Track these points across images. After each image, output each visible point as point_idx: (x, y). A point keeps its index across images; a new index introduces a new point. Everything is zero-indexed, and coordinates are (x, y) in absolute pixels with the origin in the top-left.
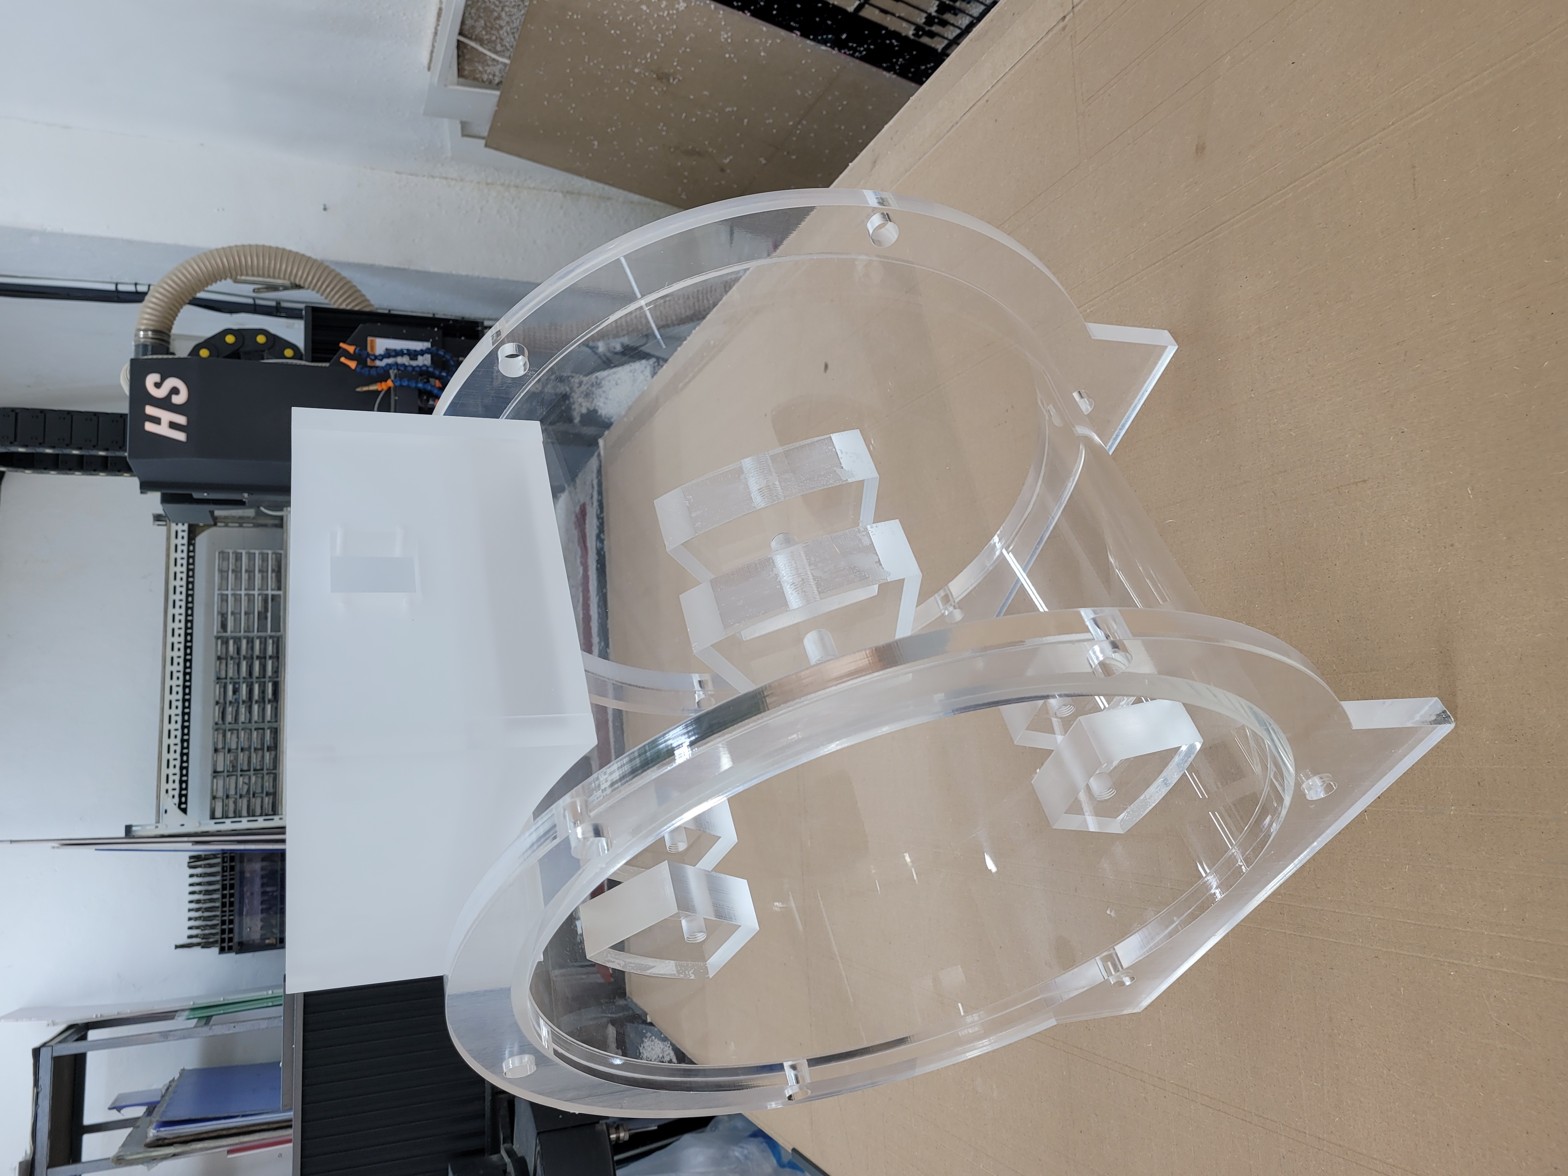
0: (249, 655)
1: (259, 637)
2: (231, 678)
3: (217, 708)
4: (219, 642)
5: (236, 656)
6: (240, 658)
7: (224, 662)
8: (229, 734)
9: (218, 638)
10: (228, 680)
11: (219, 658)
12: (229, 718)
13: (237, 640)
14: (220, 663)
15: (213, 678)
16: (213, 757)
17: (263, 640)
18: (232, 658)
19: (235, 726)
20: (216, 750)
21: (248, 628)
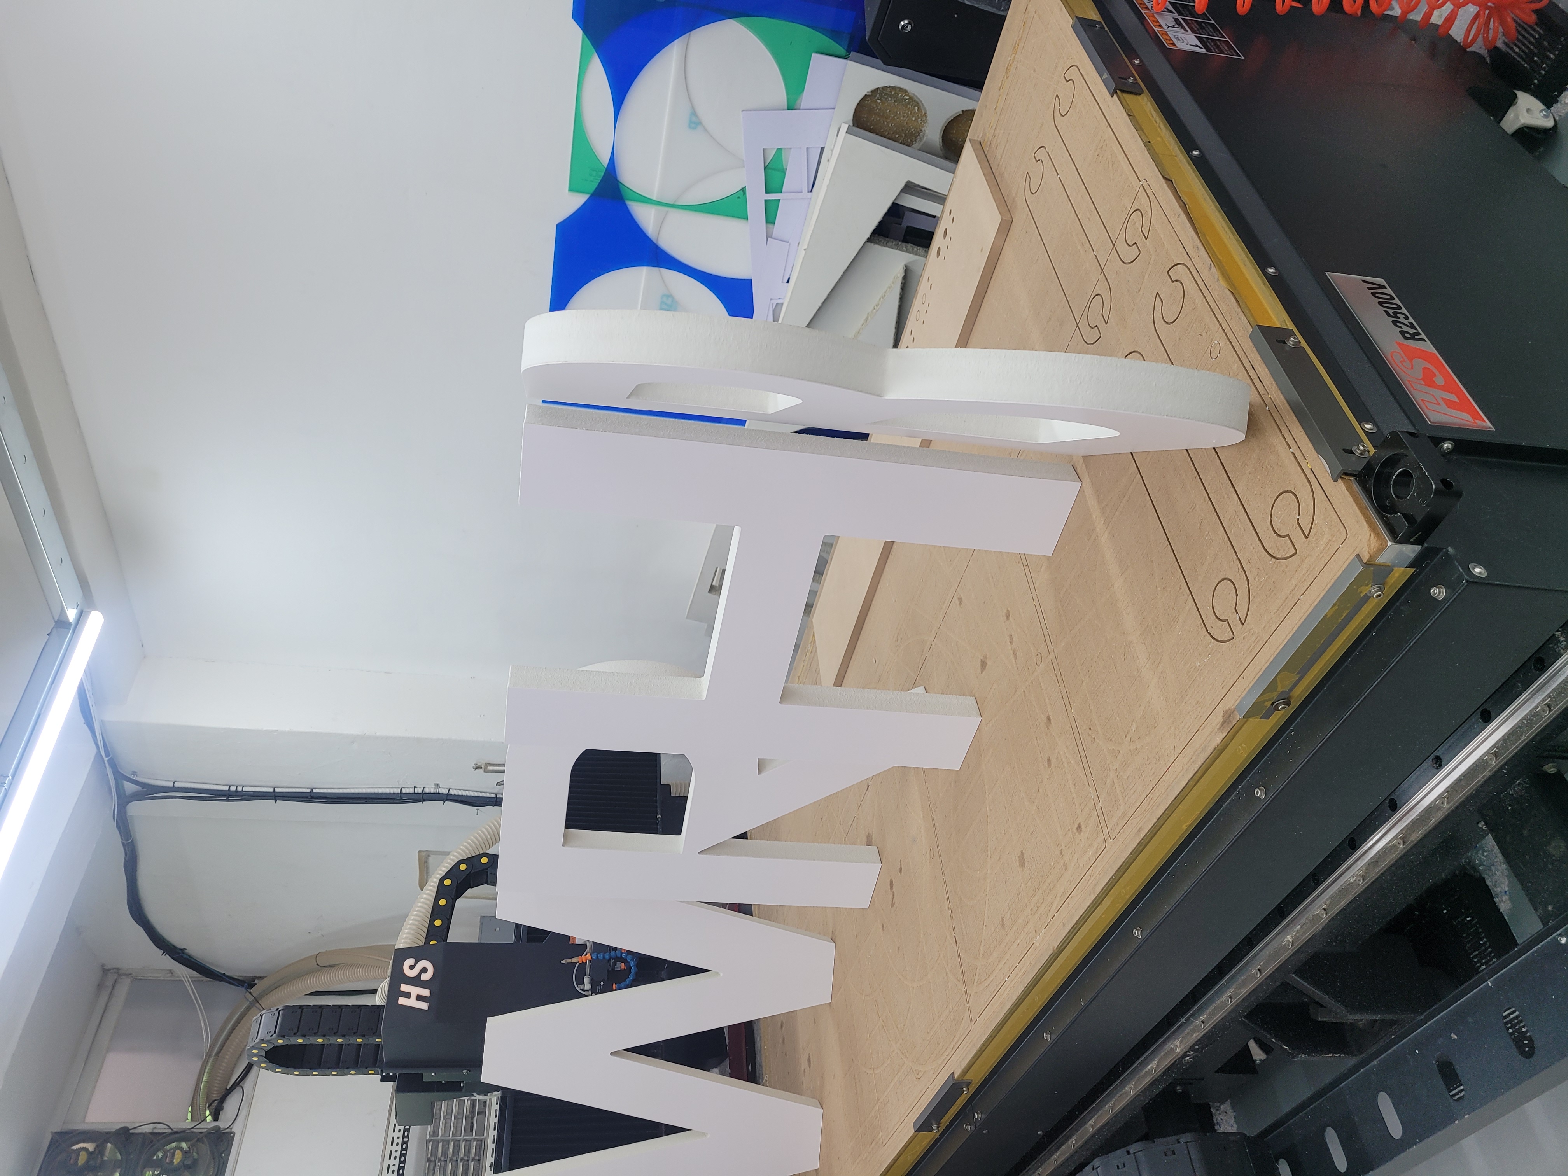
0: (455, 1158)
1: (466, 1141)
4: (431, 1143)
5: (442, 1159)
7: (432, 1164)
9: (428, 1142)
11: (429, 1160)
13: (446, 1142)
17: (468, 1143)
18: (440, 1160)
21: (456, 1132)
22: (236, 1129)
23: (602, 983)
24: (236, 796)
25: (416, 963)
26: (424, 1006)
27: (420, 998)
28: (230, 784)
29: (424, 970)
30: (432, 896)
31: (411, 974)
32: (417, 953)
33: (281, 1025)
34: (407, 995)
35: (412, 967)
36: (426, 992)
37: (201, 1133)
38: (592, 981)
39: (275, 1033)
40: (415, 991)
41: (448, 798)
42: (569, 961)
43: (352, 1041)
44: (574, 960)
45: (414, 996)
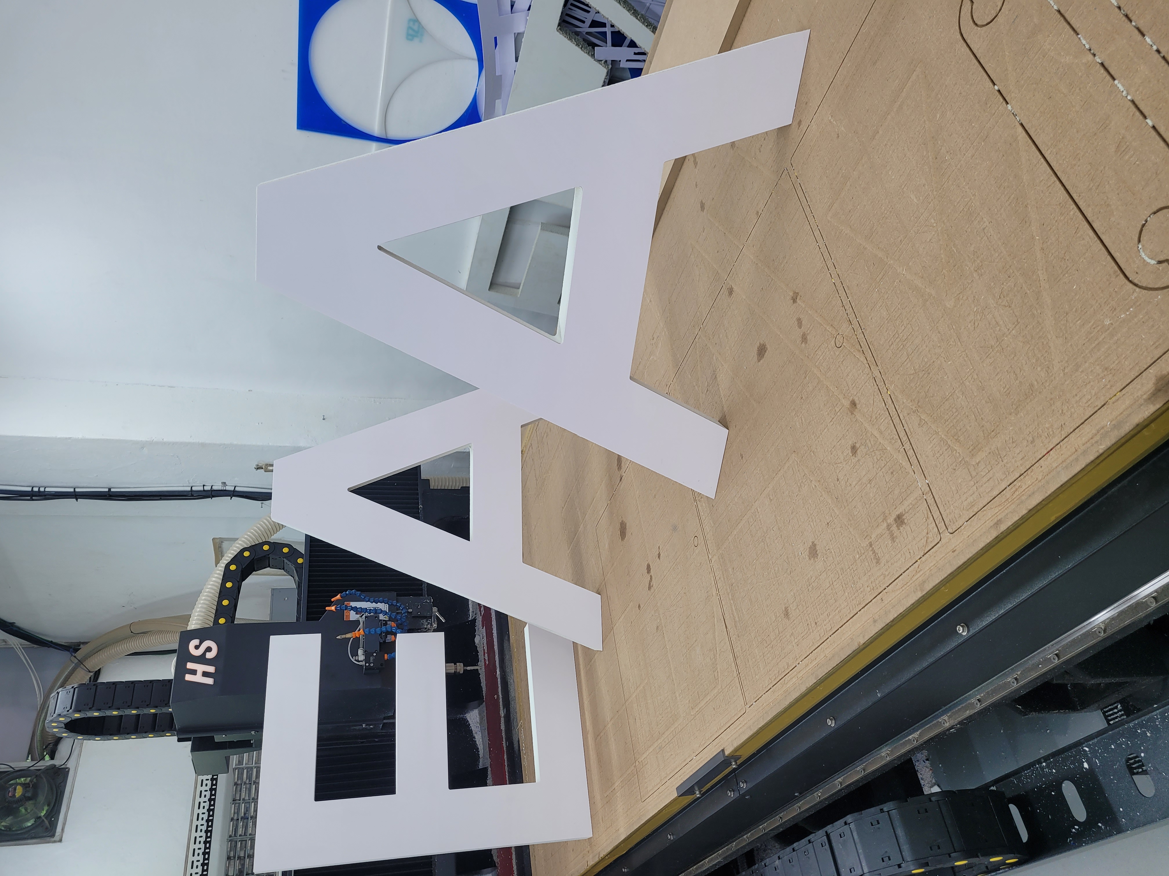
2: (244, 800)
3: (232, 823)
4: (237, 771)
5: (247, 782)
6: (251, 784)
7: (239, 789)
8: (239, 844)
10: (241, 801)
12: (240, 831)
14: (236, 788)
15: (231, 800)
16: (226, 864)
18: (245, 783)
19: (244, 838)
20: (229, 858)
22: (71, 765)
23: (375, 654)
24: (39, 496)
25: (201, 643)
26: (210, 681)
27: (205, 674)
28: (33, 485)
29: (209, 649)
30: (220, 579)
31: (197, 653)
32: (202, 634)
33: (77, 701)
34: (194, 672)
35: (197, 647)
36: (211, 669)
37: (40, 770)
38: (366, 653)
39: (71, 708)
40: (201, 668)
41: (234, 494)
42: (343, 636)
43: (146, 711)
44: (348, 636)
45: (199, 673)
